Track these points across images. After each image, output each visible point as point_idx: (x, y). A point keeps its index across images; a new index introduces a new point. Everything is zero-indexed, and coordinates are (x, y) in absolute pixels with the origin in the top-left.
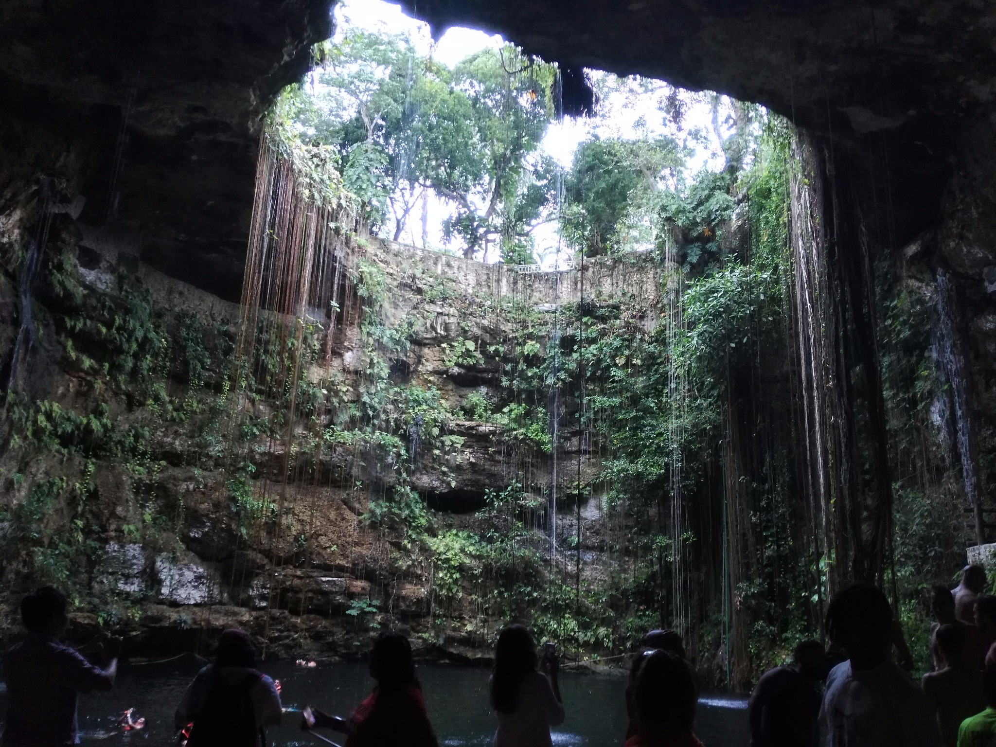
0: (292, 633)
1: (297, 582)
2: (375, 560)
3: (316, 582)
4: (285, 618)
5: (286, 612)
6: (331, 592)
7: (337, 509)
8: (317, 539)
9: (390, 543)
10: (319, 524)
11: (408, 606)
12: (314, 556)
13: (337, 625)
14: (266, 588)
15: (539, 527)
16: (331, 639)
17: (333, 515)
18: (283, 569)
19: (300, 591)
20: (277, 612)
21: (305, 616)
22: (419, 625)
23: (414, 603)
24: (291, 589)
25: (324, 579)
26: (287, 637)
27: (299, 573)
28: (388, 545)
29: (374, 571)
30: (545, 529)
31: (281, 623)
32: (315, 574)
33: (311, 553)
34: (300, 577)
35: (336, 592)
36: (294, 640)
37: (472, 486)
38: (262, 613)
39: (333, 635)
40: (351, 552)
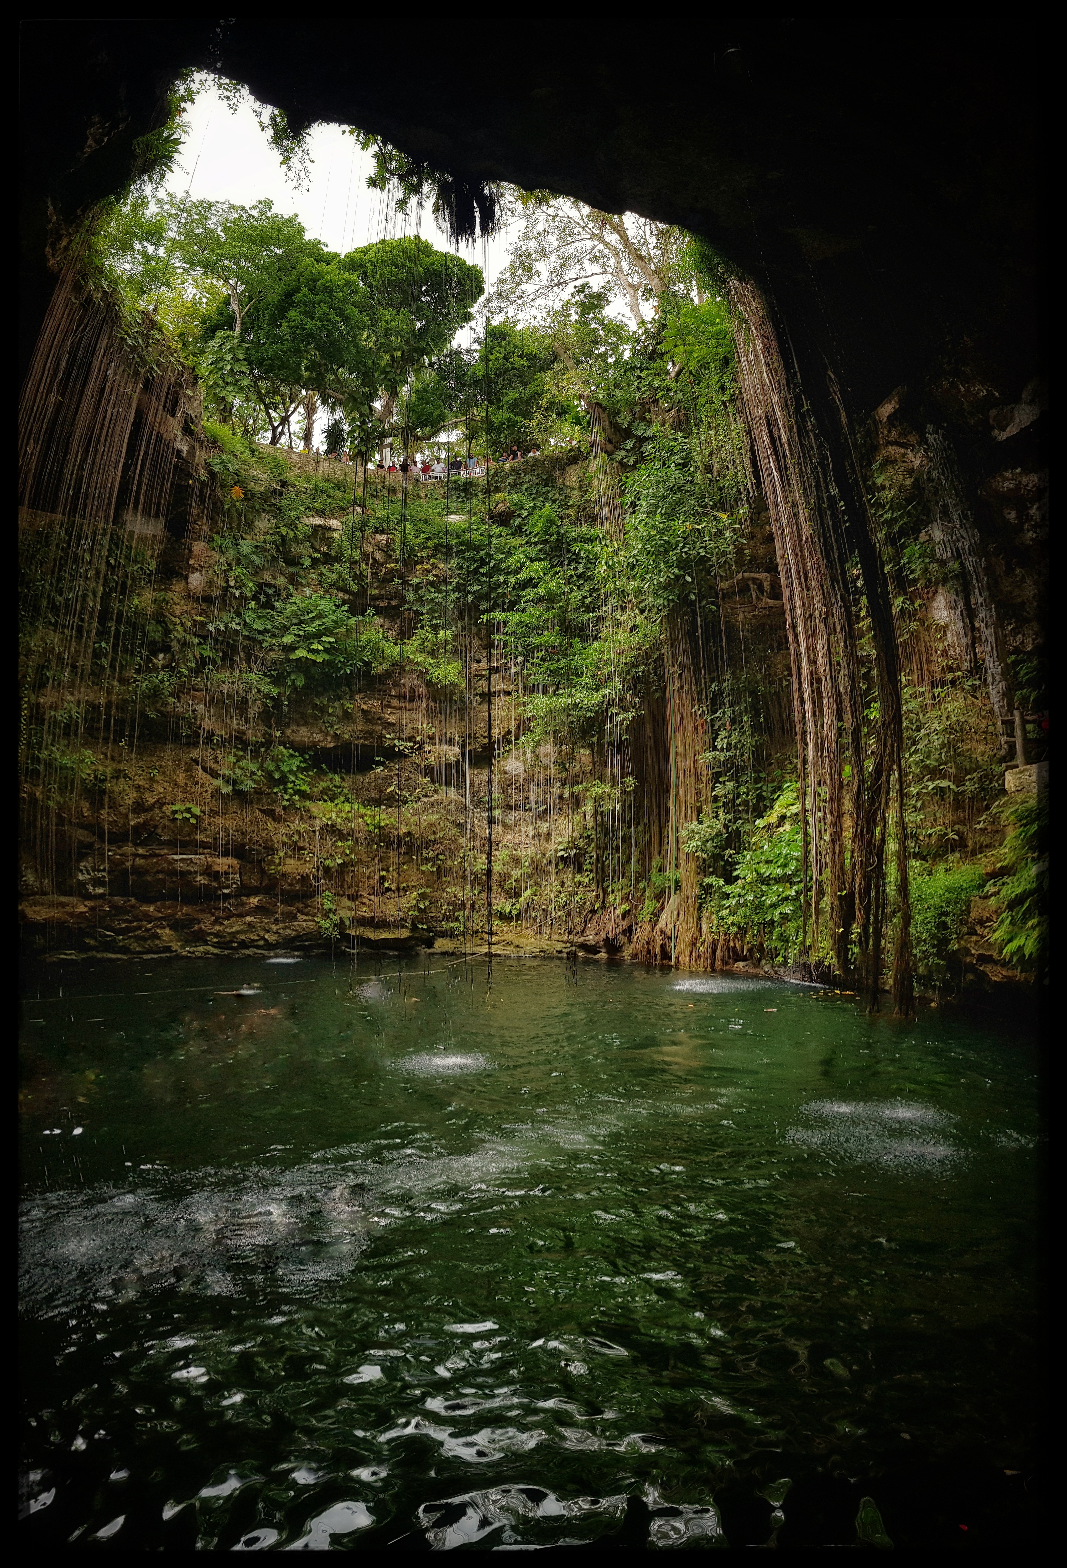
0: (144, 923)
1: (139, 862)
2: (243, 833)
3: (167, 860)
4: (133, 906)
5: (133, 900)
6: (189, 872)
7: (186, 771)
8: (160, 808)
9: (260, 810)
10: (162, 790)
11: (290, 885)
12: (159, 831)
13: (203, 911)
14: (99, 871)
15: (448, 784)
16: (196, 927)
17: (181, 778)
18: (119, 847)
19: (147, 872)
20: (119, 900)
21: (159, 903)
22: (307, 907)
23: (298, 881)
24: (136, 870)
25: (176, 857)
26: (139, 928)
27: (141, 851)
28: (260, 815)
29: (244, 845)
30: (458, 787)
31: (127, 912)
32: (163, 852)
33: (156, 827)
34: (143, 856)
35: (196, 872)
36: (147, 930)
37: (365, 739)
38: (100, 902)
39: (199, 923)
40: (210, 824)
